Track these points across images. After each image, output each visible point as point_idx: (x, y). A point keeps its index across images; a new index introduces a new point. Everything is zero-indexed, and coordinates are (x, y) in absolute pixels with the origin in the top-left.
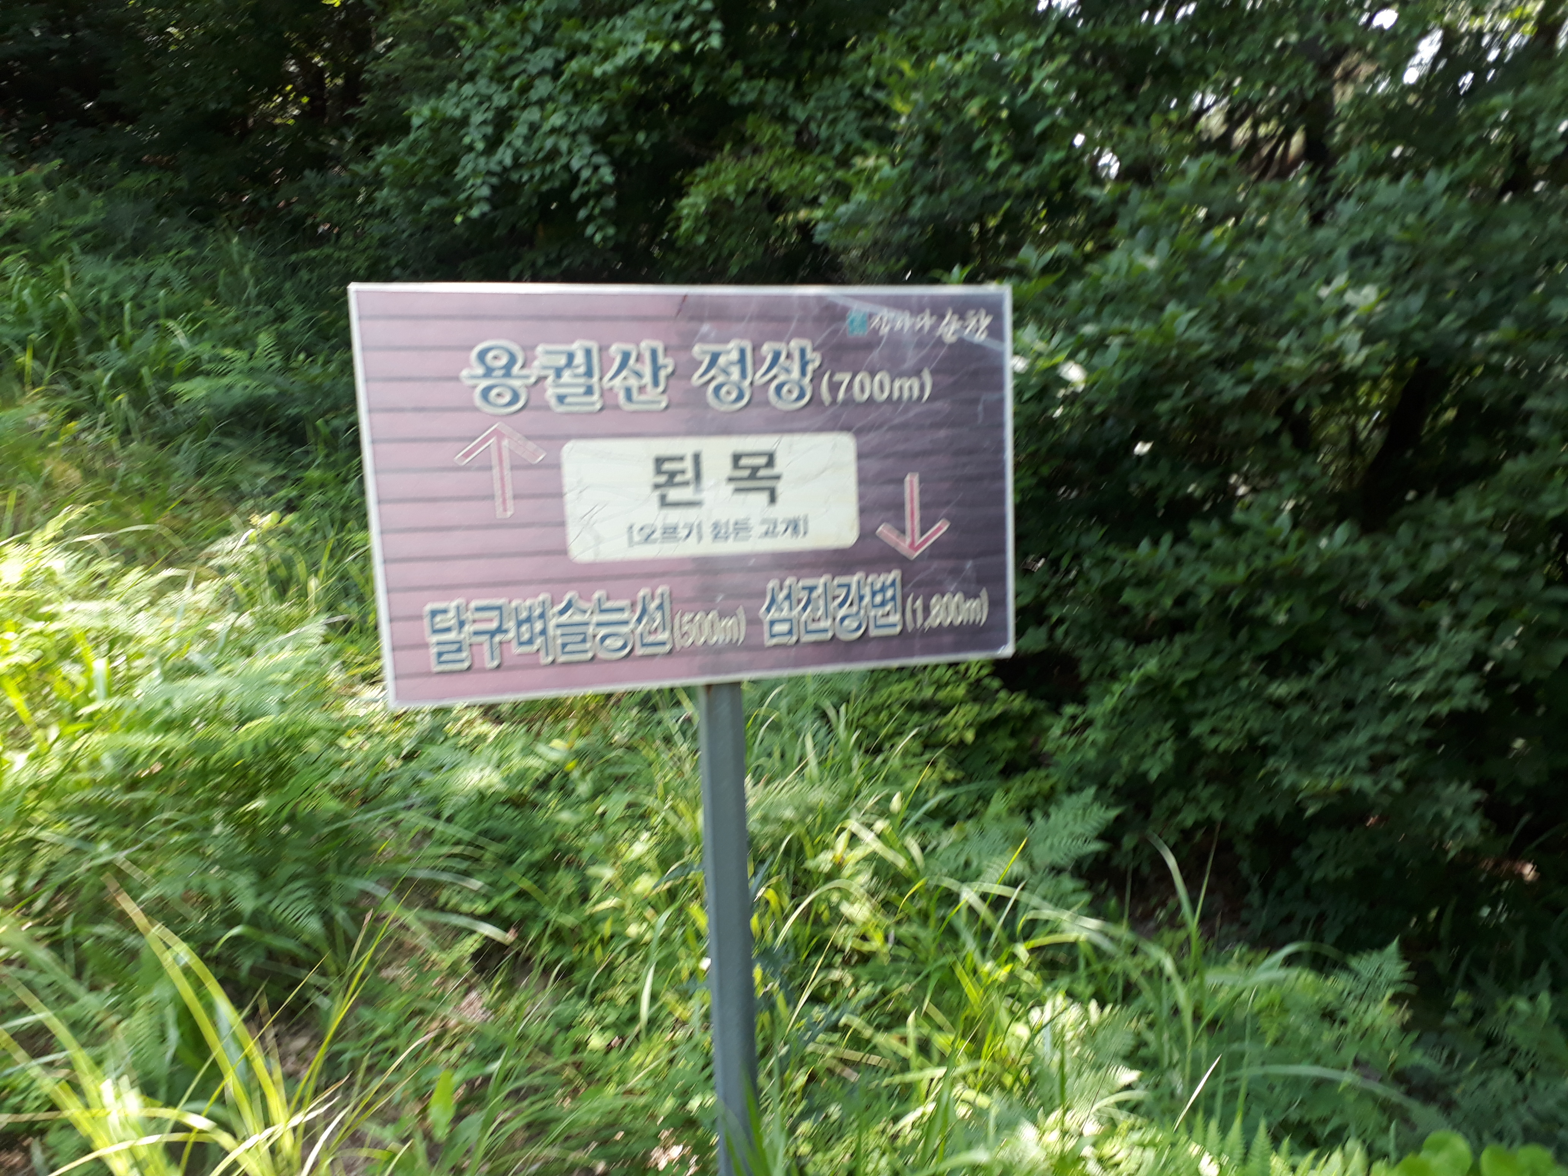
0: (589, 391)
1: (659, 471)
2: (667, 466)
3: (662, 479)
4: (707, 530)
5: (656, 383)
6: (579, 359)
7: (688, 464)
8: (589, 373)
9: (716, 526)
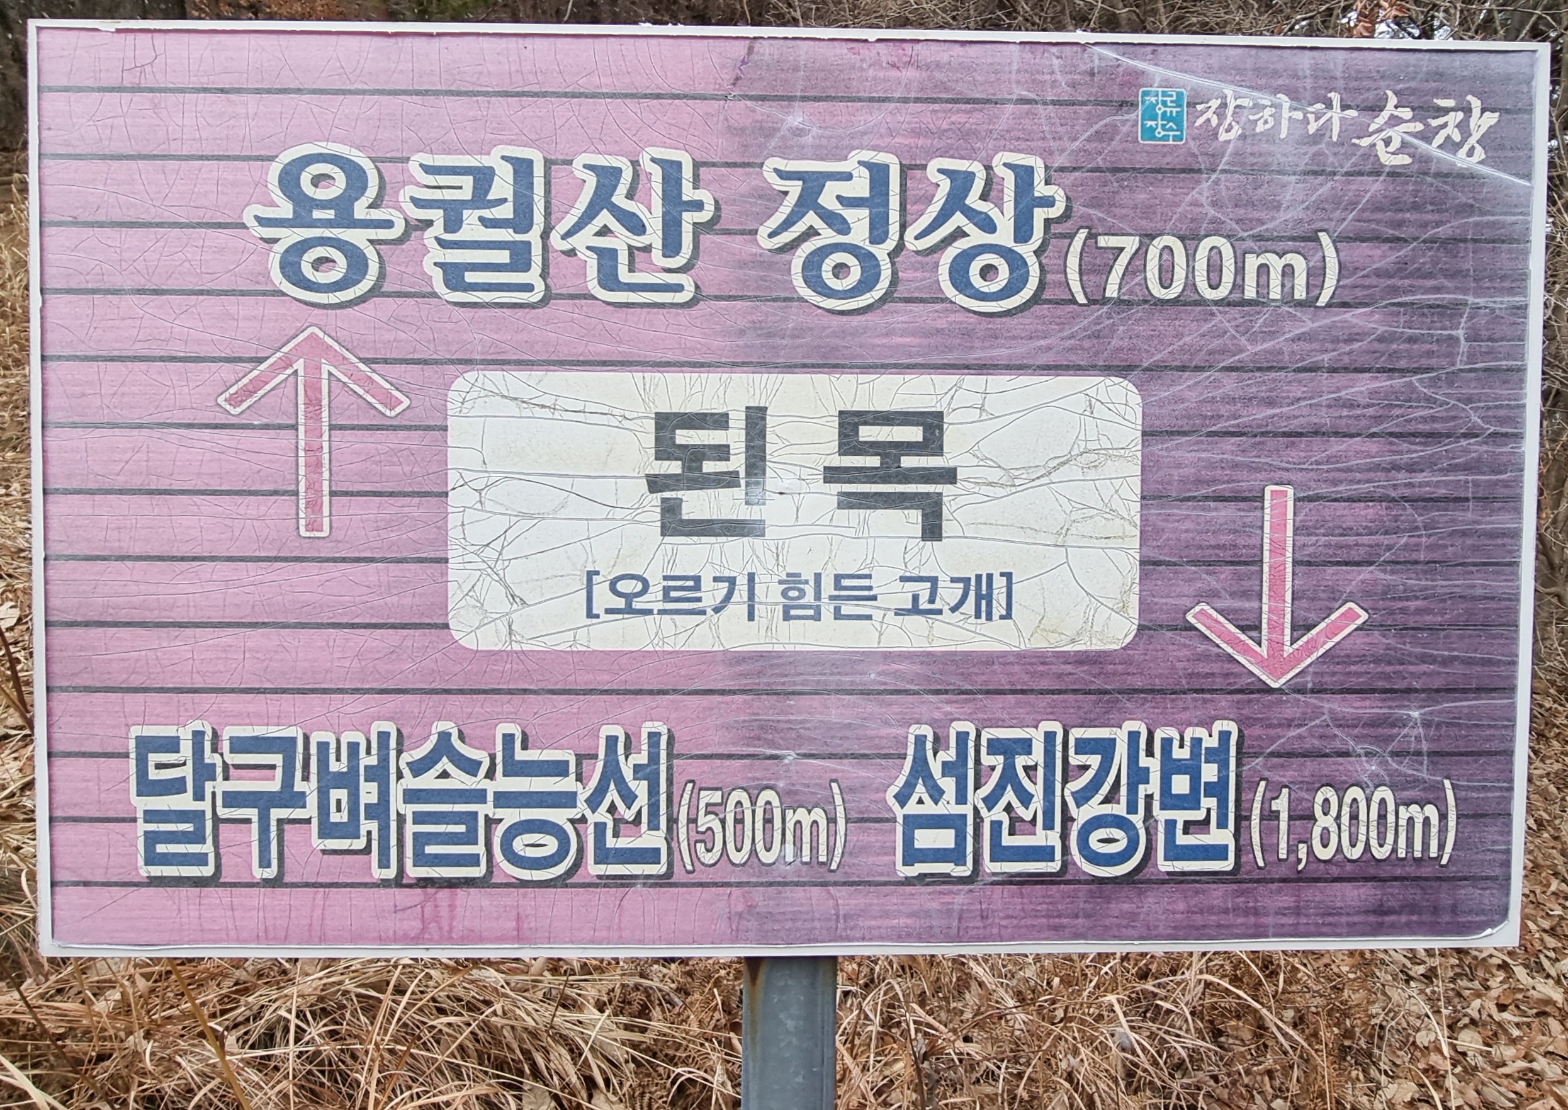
0: (520, 258)
1: (665, 449)
2: (683, 437)
3: (674, 467)
4: (770, 592)
5: (671, 246)
6: (503, 186)
7: (735, 437)
8: (522, 220)
9: (793, 581)
